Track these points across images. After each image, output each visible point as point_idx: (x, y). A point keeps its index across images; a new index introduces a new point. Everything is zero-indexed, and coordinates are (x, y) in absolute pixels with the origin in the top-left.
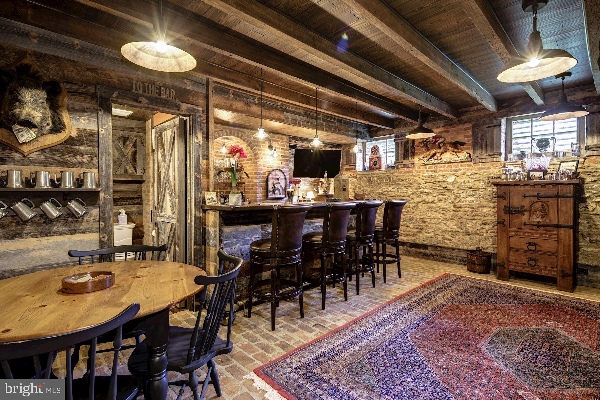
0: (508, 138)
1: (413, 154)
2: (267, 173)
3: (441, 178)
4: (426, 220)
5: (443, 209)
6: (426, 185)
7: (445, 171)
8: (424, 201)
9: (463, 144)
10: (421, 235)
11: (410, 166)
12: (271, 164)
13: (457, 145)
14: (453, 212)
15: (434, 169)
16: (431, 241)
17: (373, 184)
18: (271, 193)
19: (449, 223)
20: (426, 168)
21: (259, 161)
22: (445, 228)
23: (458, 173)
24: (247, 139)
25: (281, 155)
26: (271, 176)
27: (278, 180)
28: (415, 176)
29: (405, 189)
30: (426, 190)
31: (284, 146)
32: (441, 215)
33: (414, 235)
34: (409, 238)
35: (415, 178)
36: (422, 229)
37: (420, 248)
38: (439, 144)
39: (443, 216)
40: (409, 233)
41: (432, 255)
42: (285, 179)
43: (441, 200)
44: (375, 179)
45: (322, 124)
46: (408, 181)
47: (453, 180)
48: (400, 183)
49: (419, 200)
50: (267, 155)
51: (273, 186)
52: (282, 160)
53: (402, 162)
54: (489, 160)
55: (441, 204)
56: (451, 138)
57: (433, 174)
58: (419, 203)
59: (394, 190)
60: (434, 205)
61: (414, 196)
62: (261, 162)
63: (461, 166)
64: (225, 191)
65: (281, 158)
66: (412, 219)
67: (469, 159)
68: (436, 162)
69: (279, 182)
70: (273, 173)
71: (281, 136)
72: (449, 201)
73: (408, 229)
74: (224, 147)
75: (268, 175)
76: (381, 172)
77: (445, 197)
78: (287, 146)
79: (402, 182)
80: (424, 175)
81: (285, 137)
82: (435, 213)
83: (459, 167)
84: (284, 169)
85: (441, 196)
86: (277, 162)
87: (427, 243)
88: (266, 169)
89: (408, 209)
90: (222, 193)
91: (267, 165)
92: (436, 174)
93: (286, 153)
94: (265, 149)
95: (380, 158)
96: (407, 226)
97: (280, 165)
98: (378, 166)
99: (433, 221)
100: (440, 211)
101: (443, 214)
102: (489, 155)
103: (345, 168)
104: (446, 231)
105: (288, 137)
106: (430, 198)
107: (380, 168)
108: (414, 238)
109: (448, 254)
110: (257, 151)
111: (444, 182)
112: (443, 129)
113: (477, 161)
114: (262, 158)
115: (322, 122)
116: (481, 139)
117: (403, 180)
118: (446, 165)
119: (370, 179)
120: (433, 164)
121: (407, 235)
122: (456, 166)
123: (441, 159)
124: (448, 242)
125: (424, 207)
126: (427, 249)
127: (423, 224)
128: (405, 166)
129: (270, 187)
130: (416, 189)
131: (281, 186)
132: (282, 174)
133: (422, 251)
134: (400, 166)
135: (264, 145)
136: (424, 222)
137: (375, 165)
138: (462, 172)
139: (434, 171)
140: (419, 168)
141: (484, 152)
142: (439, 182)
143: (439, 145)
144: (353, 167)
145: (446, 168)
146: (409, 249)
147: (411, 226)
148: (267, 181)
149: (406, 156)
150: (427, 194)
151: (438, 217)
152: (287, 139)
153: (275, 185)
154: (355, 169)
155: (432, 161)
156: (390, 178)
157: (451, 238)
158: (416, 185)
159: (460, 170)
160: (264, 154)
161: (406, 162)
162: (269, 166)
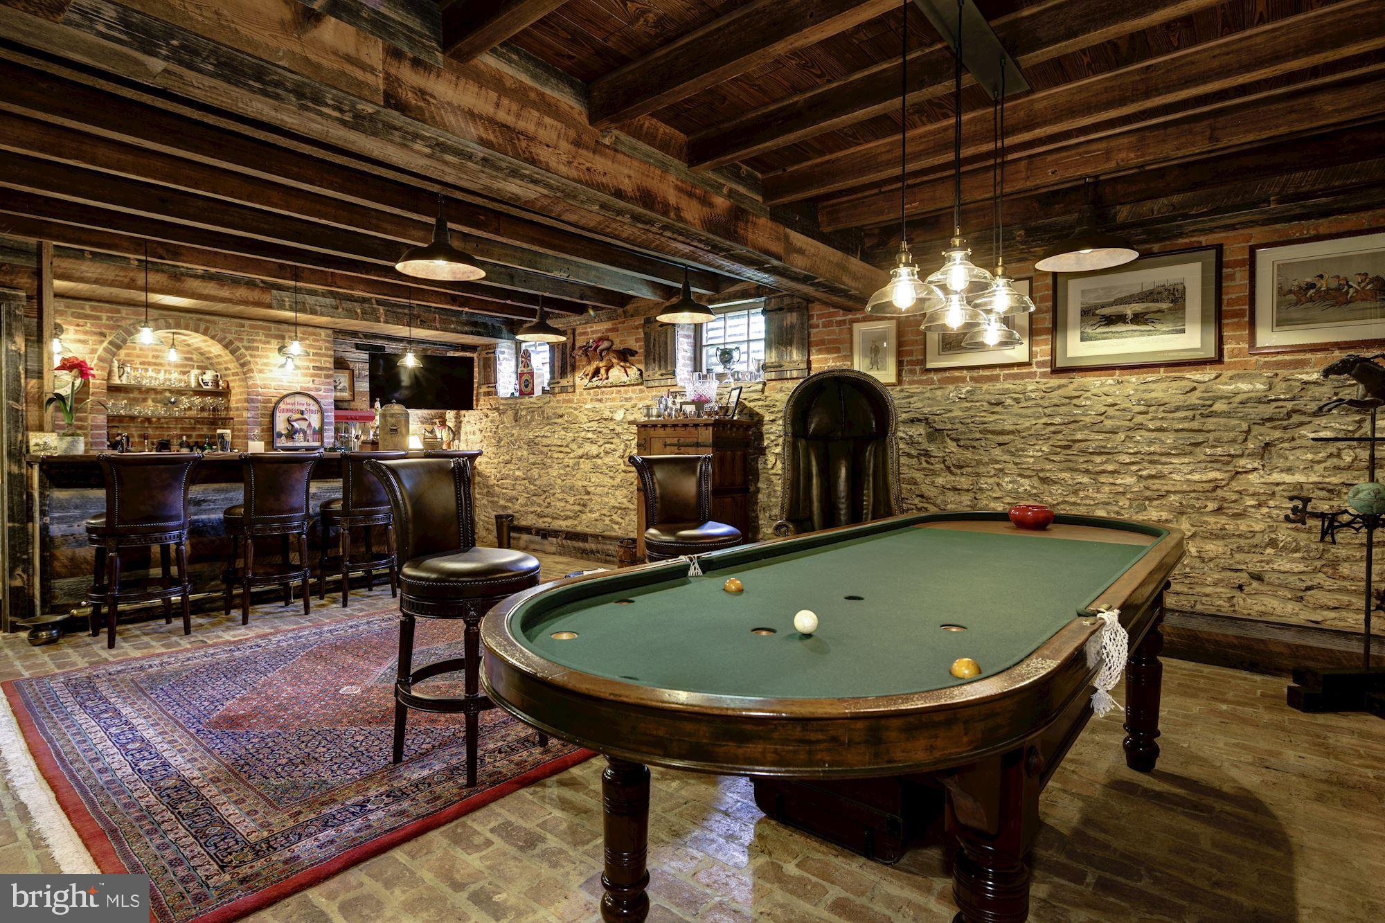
0: (698, 345)
1: (574, 369)
2: (274, 400)
3: (607, 414)
4: (589, 489)
5: (610, 467)
6: (589, 425)
7: (613, 400)
8: (587, 454)
9: (633, 353)
10: (584, 516)
11: (570, 389)
12: (285, 384)
13: (625, 355)
14: (623, 474)
15: (599, 397)
16: (595, 525)
17: (522, 422)
18: (283, 438)
19: (618, 493)
20: (590, 394)
21: (251, 377)
22: (613, 502)
23: (628, 405)
24: (220, 334)
25: (311, 365)
26: (282, 406)
27: (302, 413)
28: (576, 409)
29: (562, 432)
30: (590, 435)
31: (321, 349)
32: (609, 480)
33: (575, 518)
34: (569, 522)
35: (576, 412)
36: (584, 505)
37: (578, 541)
38: (602, 351)
39: (611, 481)
40: (568, 513)
41: (592, 552)
42: (322, 411)
43: (608, 453)
44: (524, 413)
45: (374, 311)
46: (566, 418)
47: (622, 416)
48: (557, 421)
49: (580, 452)
50: (275, 365)
51: (287, 425)
52: (312, 376)
53: (558, 383)
54: (663, 383)
55: (608, 460)
56: (621, 343)
57: (597, 405)
58: (581, 457)
59: (549, 434)
60: (599, 461)
61: (574, 446)
62: (258, 379)
63: (633, 392)
64: (194, 434)
65: (312, 371)
66: (572, 488)
67: (640, 381)
68: (599, 383)
69: (305, 416)
70: (287, 400)
71: (311, 329)
72: (618, 454)
73: (568, 507)
74: (173, 350)
75: (278, 403)
76: (532, 400)
77: (613, 446)
78: (327, 349)
79: (559, 421)
80: (587, 406)
81: (323, 332)
82: (601, 476)
83: (630, 395)
84: (320, 393)
85: (608, 446)
86: (302, 379)
87: (589, 530)
88: (273, 392)
89: (568, 469)
90: (184, 438)
91: (273, 384)
92: (602, 405)
93: (325, 362)
94: (271, 355)
95: (531, 374)
96: (567, 502)
97: (311, 385)
98: (529, 389)
99: (599, 490)
100: (607, 471)
101: (611, 477)
102: (662, 375)
103: (482, 390)
104: (614, 507)
105: (330, 332)
106: (594, 450)
107: (532, 393)
108: (576, 522)
109: (611, 548)
110: (249, 358)
111: (612, 419)
112: (608, 325)
113: (650, 384)
114: (261, 371)
115: (375, 306)
116: (654, 346)
117: (561, 416)
118: (615, 389)
119: (517, 413)
120: (598, 387)
121: (567, 518)
122: (626, 392)
123: (607, 378)
124: (616, 527)
125: (586, 465)
126: (586, 541)
127: (586, 497)
128: (564, 390)
129: (281, 426)
130: (577, 432)
131: (310, 425)
132: (312, 402)
133: (581, 545)
134: (557, 390)
135: (267, 346)
136: (588, 493)
137: (527, 386)
138: (633, 402)
139: (600, 401)
140: (581, 394)
141: (657, 369)
142: (606, 420)
143: (601, 354)
144: (493, 389)
145: (614, 395)
146: (564, 542)
147: (571, 500)
148: (273, 415)
149: (563, 374)
150: (592, 442)
151: (605, 483)
152: (327, 336)
153: (294, 423)
154: (496, 393)
155: (596, 381)
156: (543, 412)
157: (620, 520)
158: (577, 425)
159: (631, 398)
160: (266, 364)
161: (564, 382)
162: (279, 386)
